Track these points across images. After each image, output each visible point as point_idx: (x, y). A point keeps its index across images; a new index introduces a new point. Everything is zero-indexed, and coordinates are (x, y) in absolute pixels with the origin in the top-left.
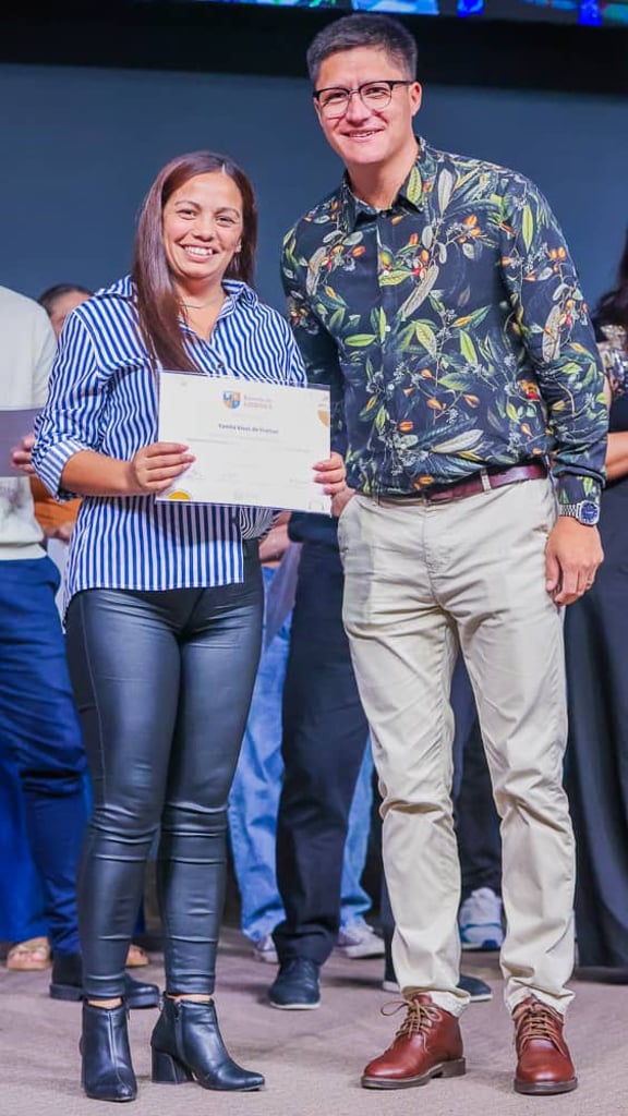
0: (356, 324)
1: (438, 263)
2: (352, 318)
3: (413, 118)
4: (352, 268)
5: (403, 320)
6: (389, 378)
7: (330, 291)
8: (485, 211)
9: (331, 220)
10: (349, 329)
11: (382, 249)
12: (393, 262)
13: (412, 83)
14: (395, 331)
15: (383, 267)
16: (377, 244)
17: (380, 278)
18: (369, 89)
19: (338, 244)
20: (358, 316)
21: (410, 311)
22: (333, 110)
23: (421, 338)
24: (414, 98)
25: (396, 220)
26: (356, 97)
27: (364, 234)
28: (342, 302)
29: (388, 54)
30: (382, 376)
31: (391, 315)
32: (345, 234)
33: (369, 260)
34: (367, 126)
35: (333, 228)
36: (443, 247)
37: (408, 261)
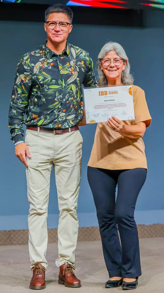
0: (54, 82)
1: (77, 71)
2: (53, 81)
3: (69, 34)
4: (50, 68)
5: (69, 83)
6: (64, 98)
7: (44, 73)
8: (86, 60)
9: (41, 55)
10: (52, 83)
11: (59, 65)
12: (63, 68)
13: (71, 25)
14: (66, 86)
15: (61, 69)
16: (58, 63)
17: (60, 72)
18: (61, 24)
19: (45, 62)
20: (55, 81)
21: (71, 82)
22: (51, 27)
23: (73, 89)
24: (70, 28)
25: (62, 58)
26: (58, 25)
27: (53, 60)
28: (50, 76)
29: (68, 15)
30: (61, 97)
31: (65, 82)
32: (46, 59)
33: (56, 66)
34: (59, 33)
35: (42, 57)
36: (77, 68)
37: (68, 69)
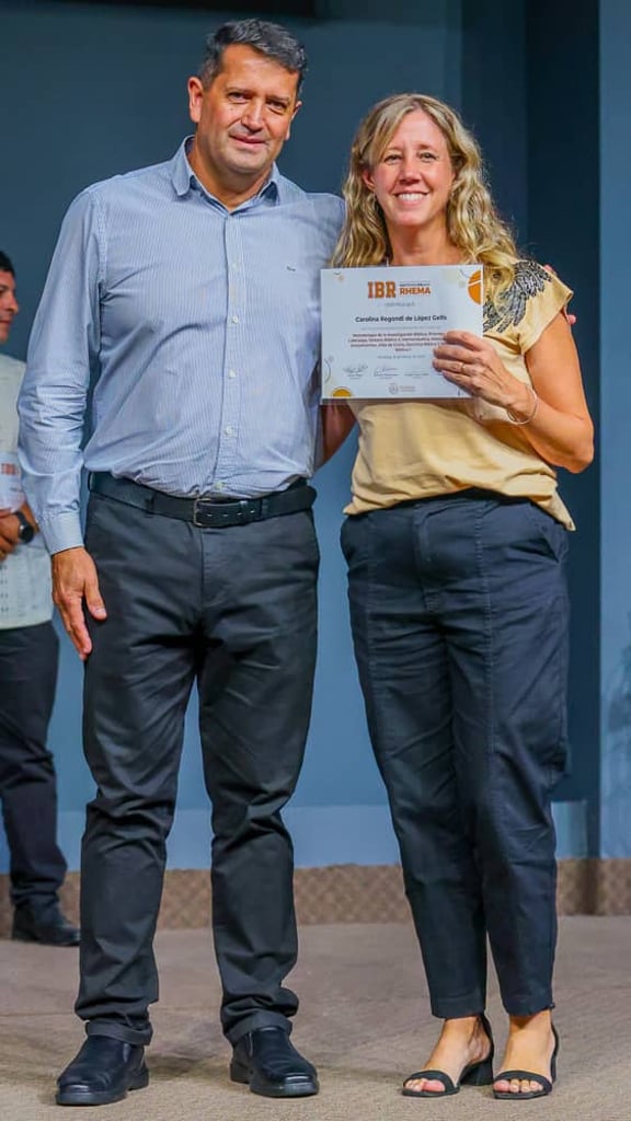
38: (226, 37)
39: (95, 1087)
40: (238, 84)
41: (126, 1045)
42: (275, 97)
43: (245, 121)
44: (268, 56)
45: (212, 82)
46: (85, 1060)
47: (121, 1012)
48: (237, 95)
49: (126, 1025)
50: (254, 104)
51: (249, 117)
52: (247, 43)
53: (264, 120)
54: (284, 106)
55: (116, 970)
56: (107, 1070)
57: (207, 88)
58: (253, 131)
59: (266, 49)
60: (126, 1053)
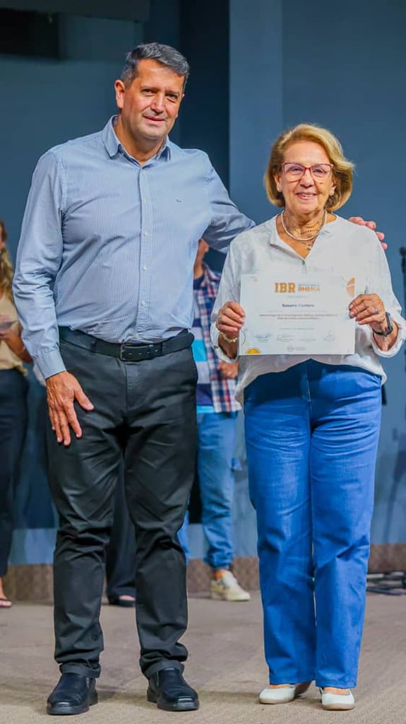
38: (139, 55)
39: (73, 703)
40: (148, 84)
41: (88, 679)
42: (171, 92)
43: (153, 107)
44: (166, 66)
45: (132, 82)
46: (62, 688)
47: (84, 658)
48: (147, 90)
49: (88, 666)
50: (158, 96)
51: (155, 104)
52: (154, 58)
53: (165, 106)
54: (176, 97)
55: (80, 633)
56: (79, 693)
57: (128, 86)
58: (158, 113)
59: (166, 62)
60: (88, 682)
